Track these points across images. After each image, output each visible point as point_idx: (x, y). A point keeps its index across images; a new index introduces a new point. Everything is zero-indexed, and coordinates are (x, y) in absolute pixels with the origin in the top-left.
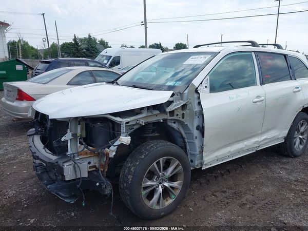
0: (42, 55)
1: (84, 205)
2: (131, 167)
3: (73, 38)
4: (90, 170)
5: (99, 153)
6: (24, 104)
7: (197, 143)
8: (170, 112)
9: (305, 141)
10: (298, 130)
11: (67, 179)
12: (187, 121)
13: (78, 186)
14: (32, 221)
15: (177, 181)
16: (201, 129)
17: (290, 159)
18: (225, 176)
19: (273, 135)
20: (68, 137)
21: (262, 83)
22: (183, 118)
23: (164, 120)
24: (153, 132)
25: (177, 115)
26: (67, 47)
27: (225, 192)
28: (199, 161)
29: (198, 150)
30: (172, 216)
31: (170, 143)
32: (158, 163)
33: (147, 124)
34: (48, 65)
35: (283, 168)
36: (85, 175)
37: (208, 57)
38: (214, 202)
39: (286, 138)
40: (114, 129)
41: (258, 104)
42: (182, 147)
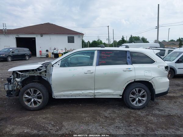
8: (40, 73)
20: (12, 77)
21: (98, 65)
22: (46, 76)
23: (37, 75)
25: (43, 74)
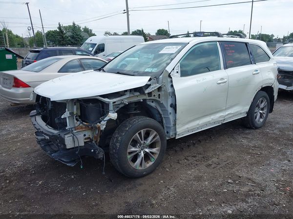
0: (28, 43)
1: (82, 167)
2: (118, 137)
3: (58, 26)
4: (86, 141)
5: (92, 128)
6: (21, 90)
7: (171, 117)
8: (148, 93)
9: (264, 115)
10: (258, 106)
11: (68, 147)
12: (162, 100)
13: (77, 153)
14: (40, 183)
15: (156, 147)
16: (174, 106)
17: (252, 131)
18: (196, 145)
19: (236, 111)
20: (66, 115)
21: (226, 67)
22: (159, 98)
23: (144, 100)
24: (135, 110)
25: (154, 96)
26: (52, 35)
27: (195, 157)
28: (174, 132)
29: (172, 123)
30: (152, 175)
31: (149, 118)
32: (140, 134)
33: (130, 104)
34: (38, 54)
35: (245, 137)
36: (83, 144)
37: (179, 47)
38: (185, 164)
39: (248, 113)
40: (103, 108)
41: (221, 85)
42: (159, 122)
